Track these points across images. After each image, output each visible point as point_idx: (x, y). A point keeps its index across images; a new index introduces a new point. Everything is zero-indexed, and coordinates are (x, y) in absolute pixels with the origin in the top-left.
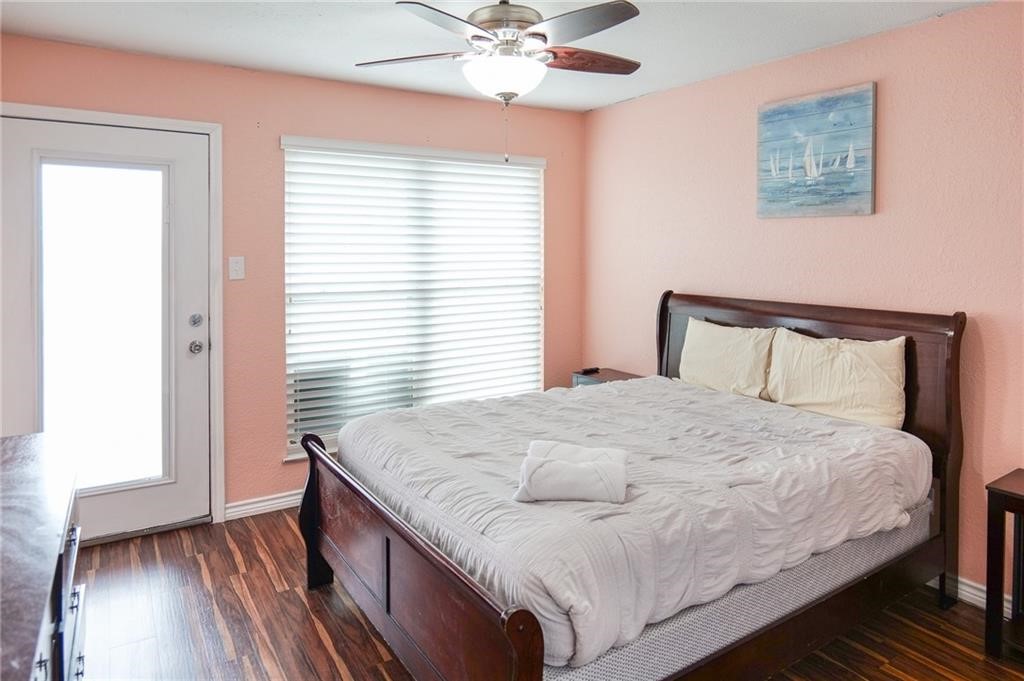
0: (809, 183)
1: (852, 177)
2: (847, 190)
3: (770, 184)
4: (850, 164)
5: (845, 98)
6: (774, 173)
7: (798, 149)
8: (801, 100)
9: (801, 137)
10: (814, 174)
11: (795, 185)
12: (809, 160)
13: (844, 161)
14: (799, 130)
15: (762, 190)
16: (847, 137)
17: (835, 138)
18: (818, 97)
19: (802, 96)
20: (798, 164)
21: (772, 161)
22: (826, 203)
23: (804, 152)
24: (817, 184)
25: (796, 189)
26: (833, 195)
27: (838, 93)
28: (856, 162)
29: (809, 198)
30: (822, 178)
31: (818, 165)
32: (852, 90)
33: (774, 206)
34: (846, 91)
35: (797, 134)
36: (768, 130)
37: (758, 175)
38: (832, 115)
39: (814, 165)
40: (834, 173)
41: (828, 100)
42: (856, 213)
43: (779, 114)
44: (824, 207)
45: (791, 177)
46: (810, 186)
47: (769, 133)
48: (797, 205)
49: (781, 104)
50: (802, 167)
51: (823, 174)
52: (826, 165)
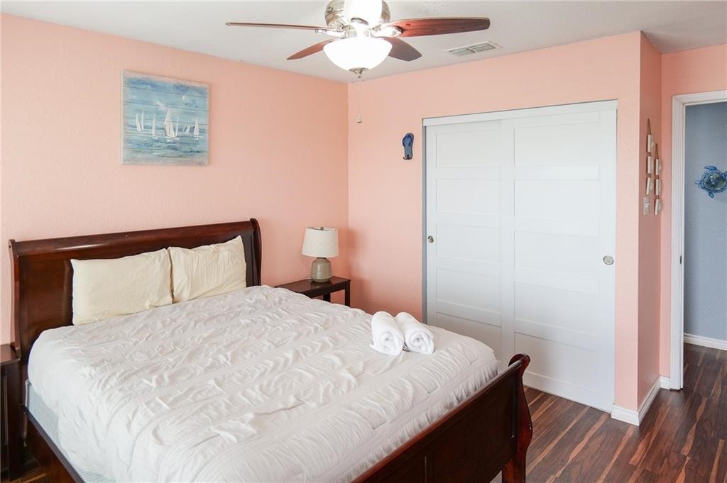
0: (169, 141)
1: (198, 141)
2: (194, 149)
3: (136, 138)
4: (196, 132)
5: (194, 88)
6: (139, 129)
7: (160, 115)
8: (162, 79)
9: (162, 107)
10: (172, 135)
11: (157, 141)
12: (168, 124)
13: (192, 130)
14: (161, 101)
15: (127, 141)
16: (194, 114)
17: (186, 113)
18: (175, 82)
19: (163, 76)
20: (160, 126)
21: (137, 120)
22: (181, 156)
23: (165, 118)
24: (174, 143)
25: (158, 144)
26: (186, 152)
27: (188, 84)
28: (200, 132)
29: (169, 152)
30: (178, 139)
31: (175, 130)
32: (197, 85)
33: (140, 156)
34: (193, 84)
35: (158, 103)
36: (133, 94)
37: (124, 129)
38: (184, 97)
39: (172, 130)
40: (186, 136)
41: (181, 86)
42: (200, 164)
43: (143, 84)
44: (179, 159)
45: (154, 134)
46: (170, 143)
47: (134, 97)
48: (158, 156)
49: (146, 76)
50: (163, 129)
51: (178, 136)
52: (180, 130)
